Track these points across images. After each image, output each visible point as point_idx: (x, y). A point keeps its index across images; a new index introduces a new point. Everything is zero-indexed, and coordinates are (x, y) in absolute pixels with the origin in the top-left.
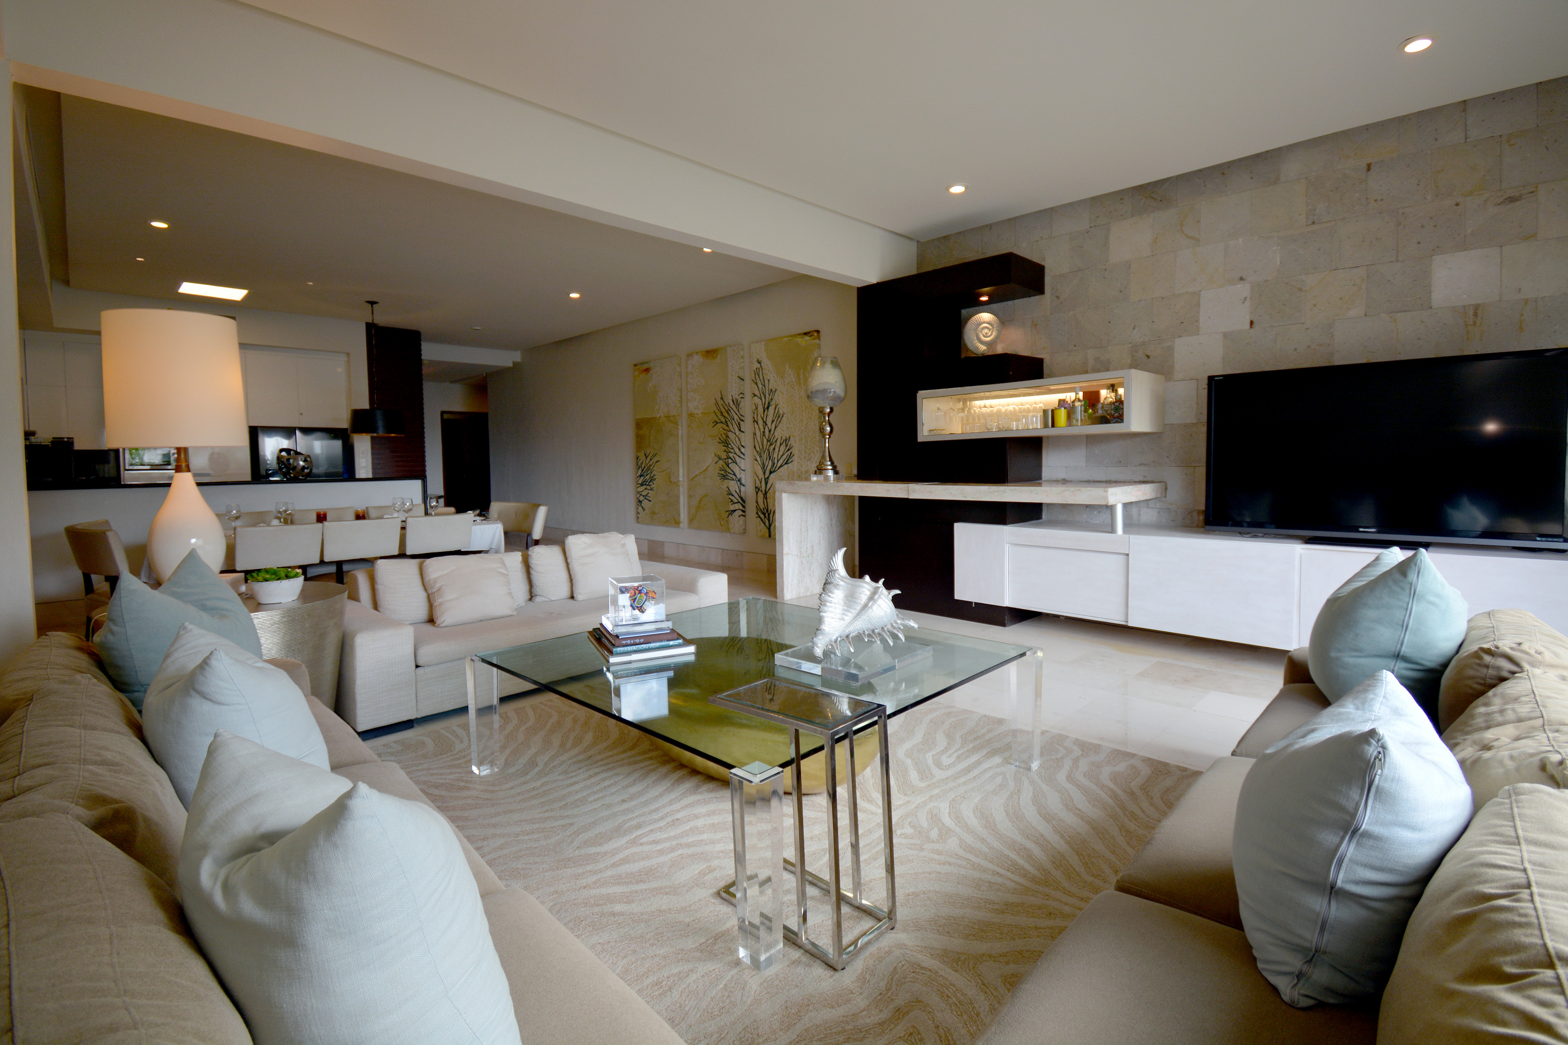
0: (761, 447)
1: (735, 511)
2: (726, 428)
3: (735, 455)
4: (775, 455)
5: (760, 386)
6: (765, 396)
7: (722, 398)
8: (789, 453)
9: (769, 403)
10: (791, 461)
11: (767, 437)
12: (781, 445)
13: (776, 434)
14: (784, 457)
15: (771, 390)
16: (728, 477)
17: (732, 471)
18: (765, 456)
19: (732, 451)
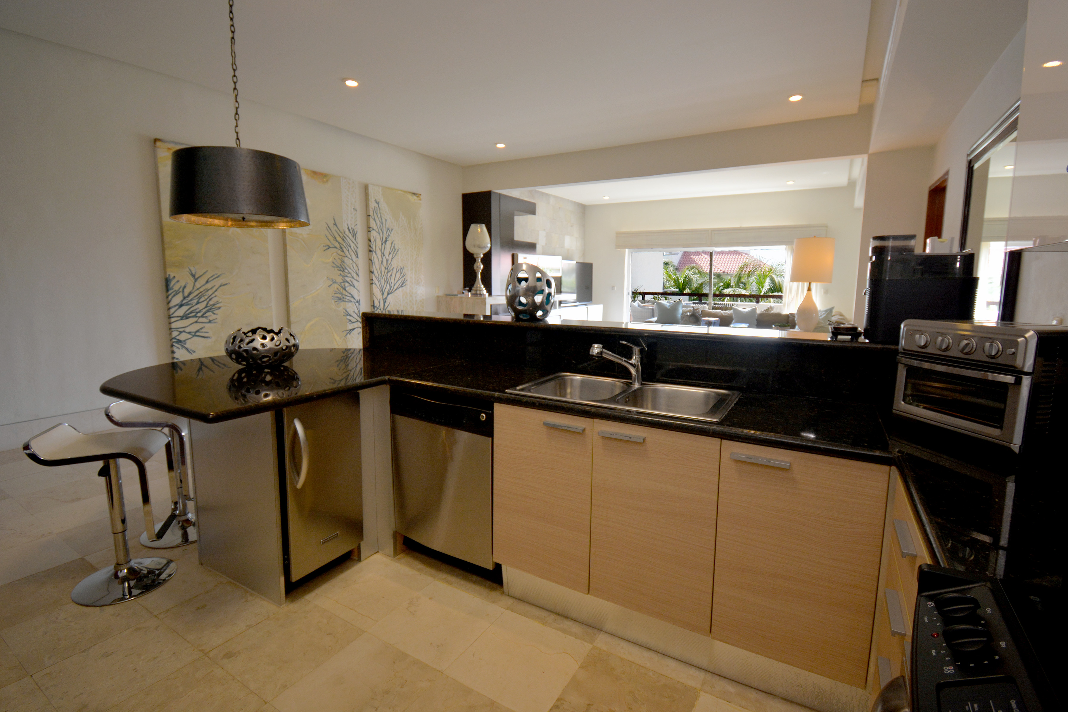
0: (379, 273)
1: (353, 329)
2: (342, 254)
3: (352, 280)
4: (392, 280)
5: (378, 223)
6: (383, 234)
7: (335, 224)
8: (403, 279)
9: (386, 238)
10: (404, 284)
11: (385, 265)
12: (397, 272)
13: (392, 263)
14: (400, 282)
15: (388, 229)
16: (344, 300)
17: (350, 294)
18: (383, 281)
19: (349, 275)
